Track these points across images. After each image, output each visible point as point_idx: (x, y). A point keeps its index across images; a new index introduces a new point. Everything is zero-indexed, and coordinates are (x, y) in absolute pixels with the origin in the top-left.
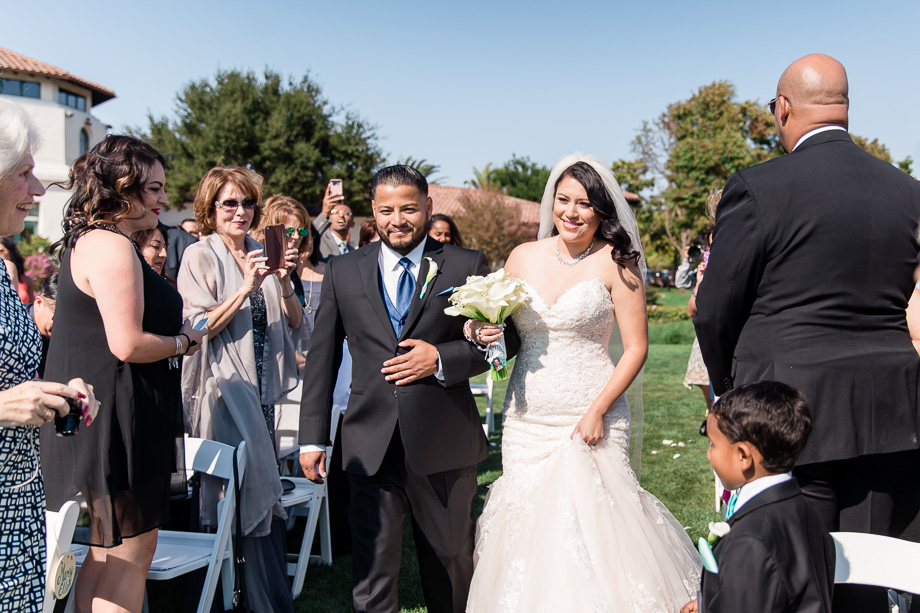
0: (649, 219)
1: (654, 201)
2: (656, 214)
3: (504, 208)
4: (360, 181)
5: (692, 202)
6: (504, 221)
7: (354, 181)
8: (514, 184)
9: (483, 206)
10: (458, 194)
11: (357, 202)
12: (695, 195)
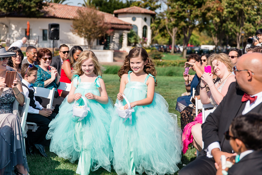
0: (159, 23)
1: (162, 15)
2: (162, 20)
3: (97, 16)
4: (34, 2)
5: (178, 15)
6: (97, 21)
7: (32, 2)
8: (101, 6)
9: (88, 14)
10: (76, 9)
11: (33, 11)
12: (179, 12)
